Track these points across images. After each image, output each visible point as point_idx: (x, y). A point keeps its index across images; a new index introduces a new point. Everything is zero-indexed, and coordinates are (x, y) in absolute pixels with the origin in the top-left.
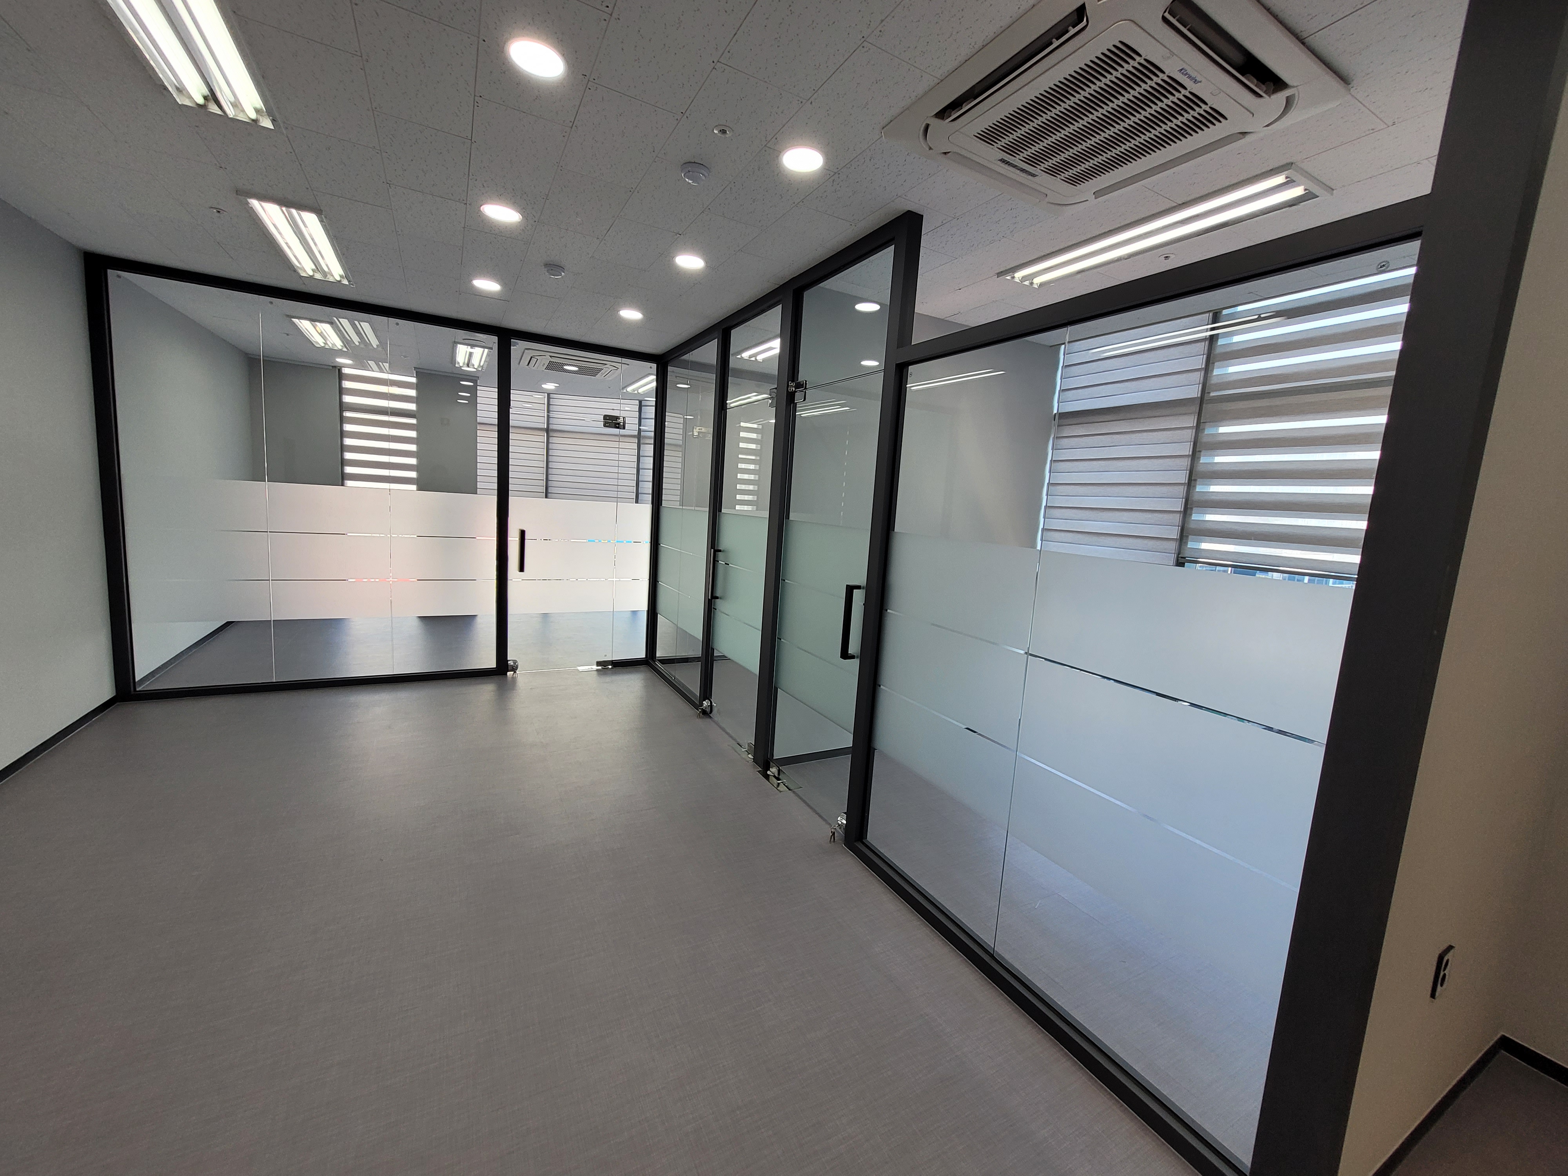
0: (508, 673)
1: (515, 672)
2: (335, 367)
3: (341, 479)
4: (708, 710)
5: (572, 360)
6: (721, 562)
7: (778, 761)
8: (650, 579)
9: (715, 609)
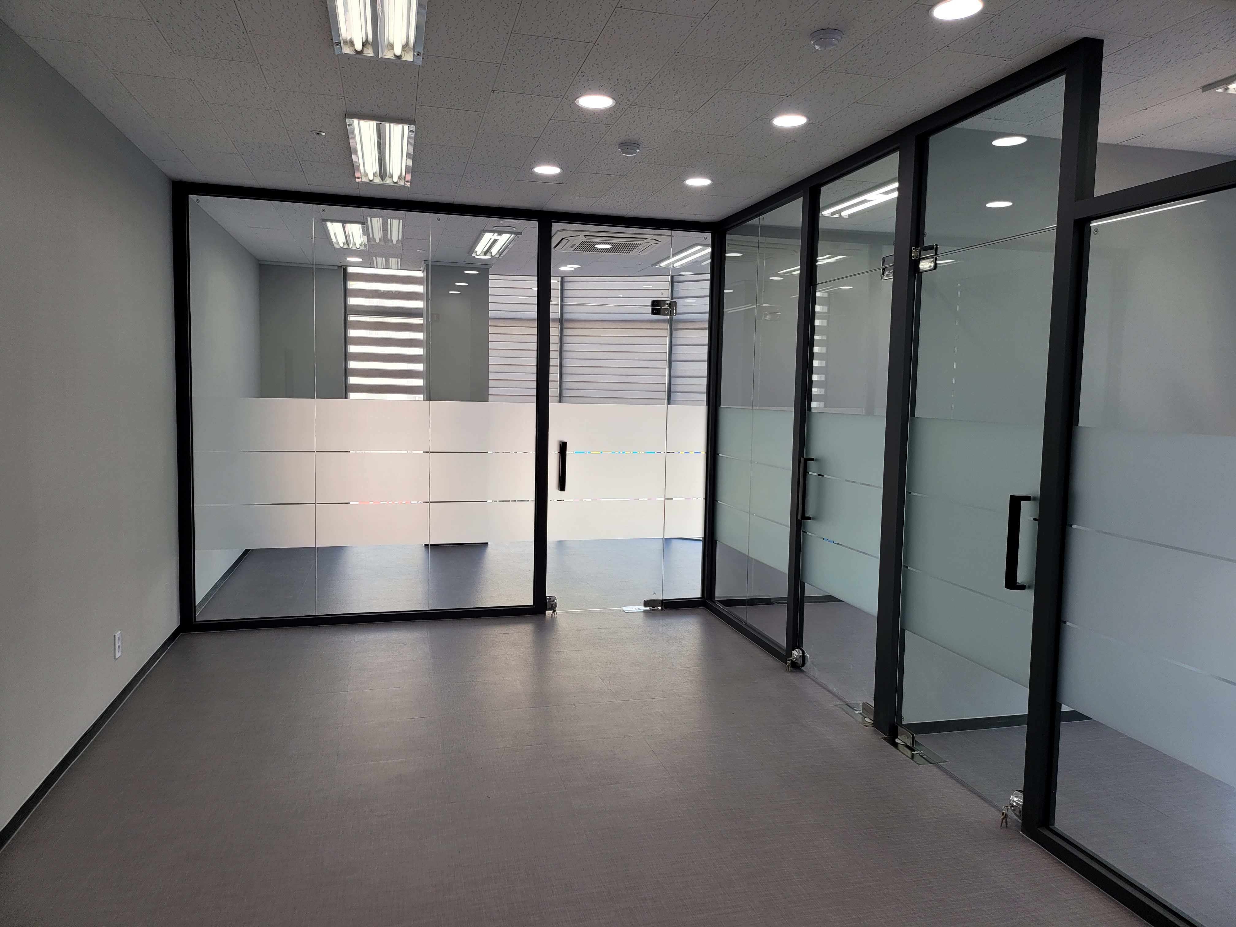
0: (547, 612)
1: (554, 611)
2: (341, 266)
3: (345, 391)
4: (800, 662)
5: (604, 238)
6: (813, 474)
7: (909, 727)
8: (706, 499)
9: (806, 533)
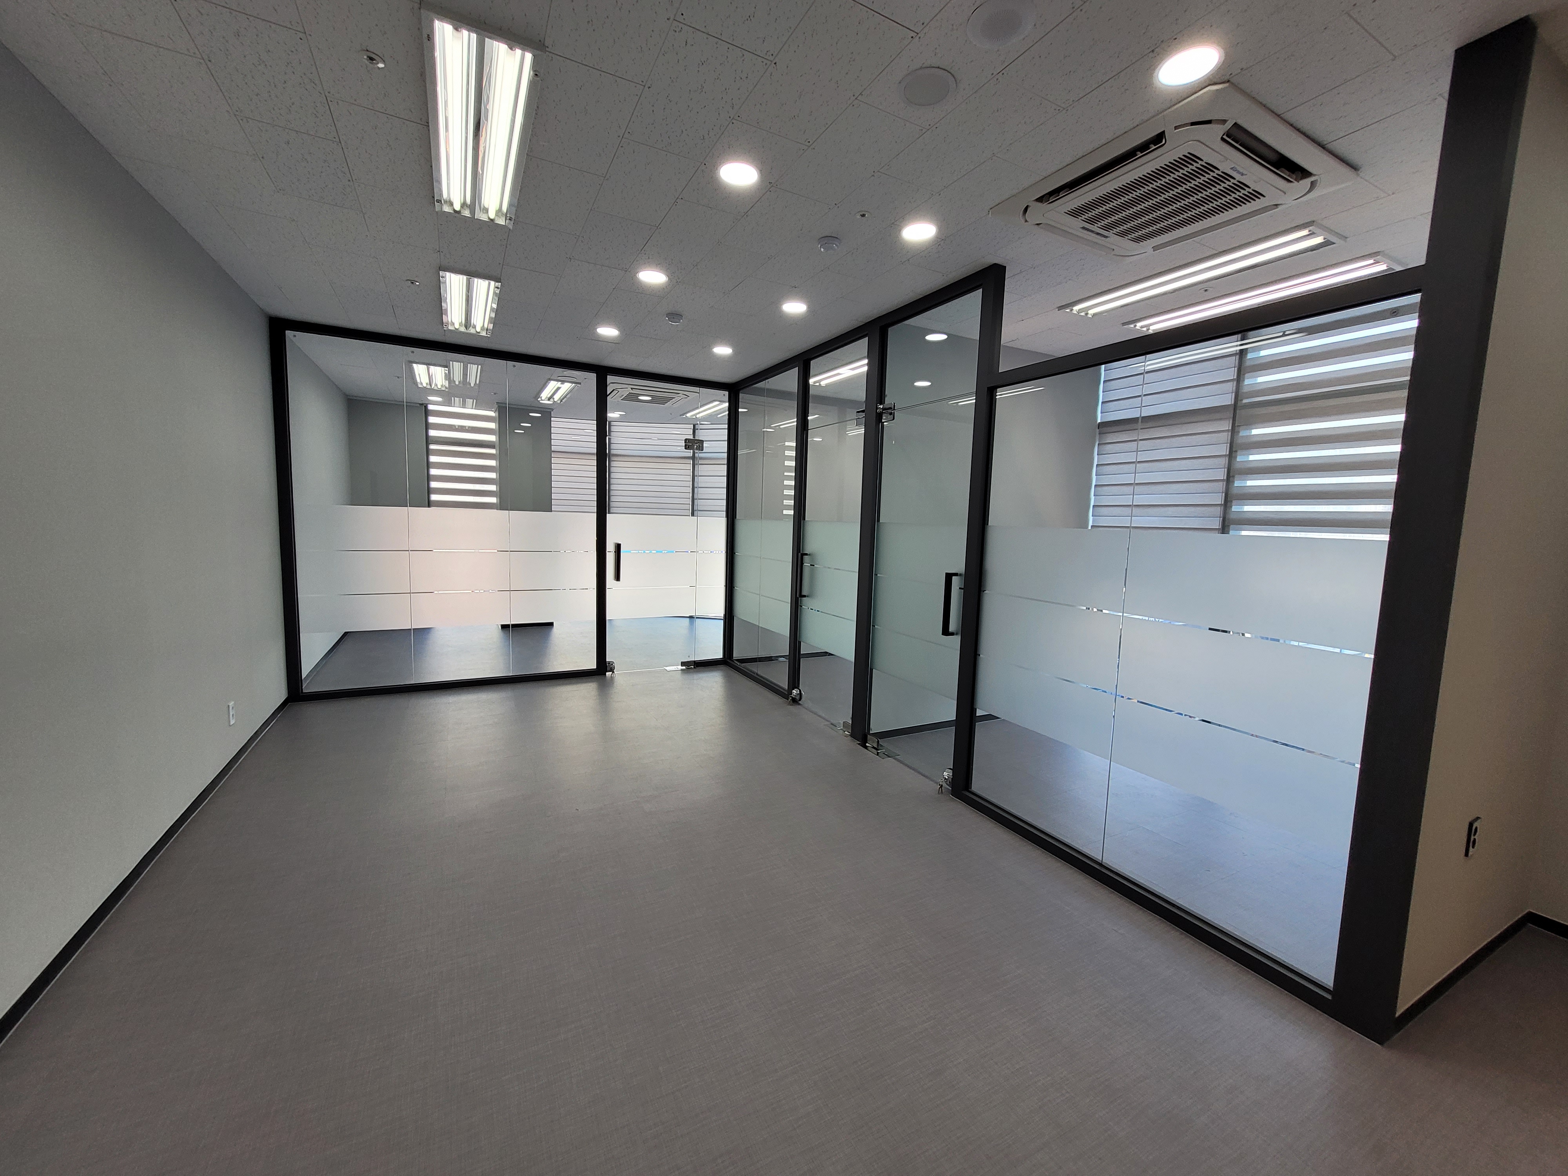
0: (607, 673)
1: (613, 672)
2: (422, 404)
4: (798, 698)
5: (647, 391)
6: (806, 564)
7: (874, 734)
8: (726, 586)
9: (802, 606)
